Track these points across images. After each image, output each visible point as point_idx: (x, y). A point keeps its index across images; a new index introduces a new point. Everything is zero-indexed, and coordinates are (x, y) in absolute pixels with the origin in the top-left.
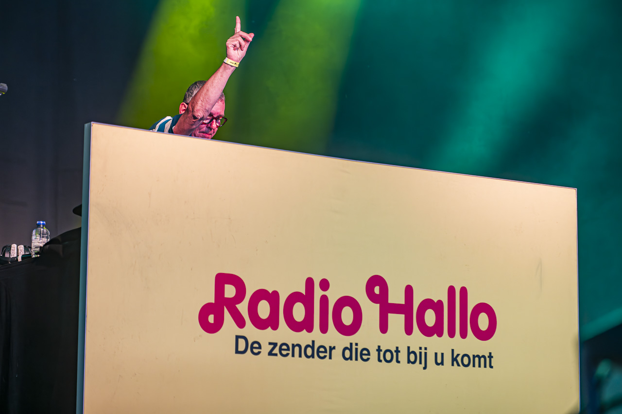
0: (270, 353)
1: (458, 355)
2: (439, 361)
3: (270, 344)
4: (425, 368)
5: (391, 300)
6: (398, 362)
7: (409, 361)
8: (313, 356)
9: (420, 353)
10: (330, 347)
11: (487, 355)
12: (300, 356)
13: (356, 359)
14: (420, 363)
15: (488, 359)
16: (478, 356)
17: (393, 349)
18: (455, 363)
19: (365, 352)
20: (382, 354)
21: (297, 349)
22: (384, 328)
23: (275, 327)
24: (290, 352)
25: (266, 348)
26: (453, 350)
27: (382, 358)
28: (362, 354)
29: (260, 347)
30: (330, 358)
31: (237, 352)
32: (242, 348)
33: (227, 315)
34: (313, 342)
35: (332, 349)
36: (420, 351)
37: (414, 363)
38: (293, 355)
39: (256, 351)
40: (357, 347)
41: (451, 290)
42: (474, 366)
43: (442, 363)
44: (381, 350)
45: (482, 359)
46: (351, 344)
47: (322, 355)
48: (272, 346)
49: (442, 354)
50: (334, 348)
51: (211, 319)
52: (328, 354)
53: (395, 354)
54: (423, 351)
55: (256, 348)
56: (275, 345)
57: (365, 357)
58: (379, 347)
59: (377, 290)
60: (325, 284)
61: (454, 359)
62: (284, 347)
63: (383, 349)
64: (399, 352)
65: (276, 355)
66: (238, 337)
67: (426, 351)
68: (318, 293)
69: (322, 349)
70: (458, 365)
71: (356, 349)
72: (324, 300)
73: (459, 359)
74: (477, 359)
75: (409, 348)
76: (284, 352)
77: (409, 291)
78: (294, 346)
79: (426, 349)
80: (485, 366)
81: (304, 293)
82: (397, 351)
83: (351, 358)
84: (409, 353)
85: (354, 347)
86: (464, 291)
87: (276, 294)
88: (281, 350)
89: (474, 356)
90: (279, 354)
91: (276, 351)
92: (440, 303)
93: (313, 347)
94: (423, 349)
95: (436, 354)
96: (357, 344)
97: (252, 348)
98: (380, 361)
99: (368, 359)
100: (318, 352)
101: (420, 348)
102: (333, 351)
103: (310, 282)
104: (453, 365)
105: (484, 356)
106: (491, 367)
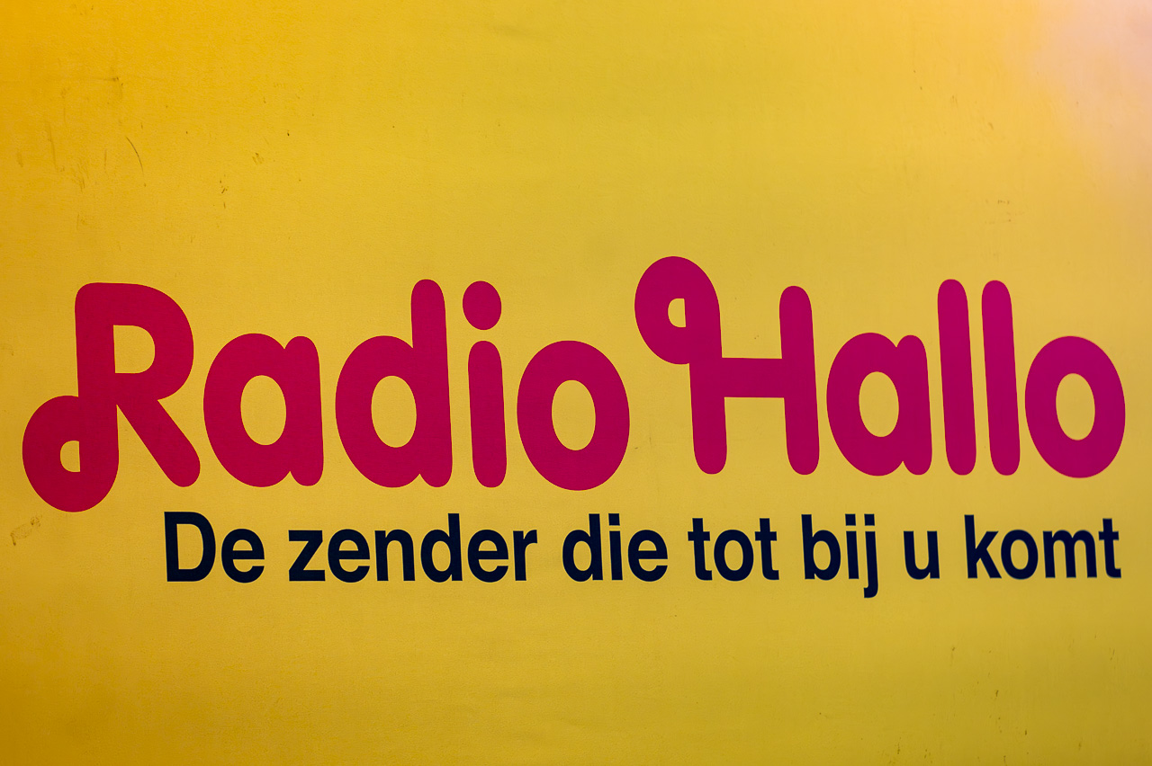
0: (299, 572)
1: (990, 536)
2: (922, 561)
3: (295, 535)
4: (871, 591)
5: (732, 348)
6: (771, 574)
7: (811, 570)
8: (455, 572)
9: (851, 537)
10: (517, 535)
11: (1095, 529)
12: (409, 575)
13: (617, 574)
14: (854, 573)
15: (1100, 546)
16: (1063, 535)
17: (751, 529)
18: (980, 564)
19: (647, 546)
20: (709, 547)
21: (395, 549)
22: (711, 451)
23: (310, 472)
24: (372, 563)
25: (281, 554)
26: (969, 521)
27: (710, 564)
28: (635, 556)
29: (258, 552)
30: (521, 575)
31: (175, 574)
32: (190, 556)
33: (129, 442)
34: (454, 520)
35: (524, 540)
36: (851, 528)
37: (829, 574)
38: (383, 575)
39: (243, 565)
40: (615, 528)
41: (951, 296)
42: (1050, 572)
43: (933, 570)
44: (707, 536)
45: (1080, 547)
46: (594, 519)
47: (488, 565)
48: (301, 545)
49: (932, 537)
50: (533, 537)
51: (71, 456)
52: (510, 562)
53: (757, 546)
54: (861, 529)
55: (243, 555)
56: (313, 538)
57: (648, 565)
58: (698, 523)
59: (677, 313)
60: (483, 305)
61: (976, 553)
62: (348, 545)
63: (714, 530)
64: (774, 536)
65: (319, 576)
66: (173, 520)
67: (870, 528)
68: (461, 336)
69: (488, 546)
70: (994, 573)
71: (615, 537)
72: (485, 361)
73: (994, 550)
74: (1059, 547)
75: (807, 520)
76: (349, 565)
77: (795, 308)
78: (383, 540)
79: (870, 520)
80: (1092, 572)
81: (407, 337)
82: (766, 535)
83: (596, 571)
84: (809, 541)
85: (606, 529)
86: (997, 297)
87: (303, 350)
88: (335, 556)
89: (1047, 535)
90: (329, 574)
91: (320, 561)
92: (913, 345)
93: (453, 540)
94: (860, 520)
95: (909, 537)
96: (614, 519)
97: (229, 555)
98: (703, 574)
99: (660, 571)
100: (475, 556)
101: (850, 519)
102: (530, 549)
103: (427, 299)
104: (972, 573)
105: (1084, 536)
106: (1113, 572)
